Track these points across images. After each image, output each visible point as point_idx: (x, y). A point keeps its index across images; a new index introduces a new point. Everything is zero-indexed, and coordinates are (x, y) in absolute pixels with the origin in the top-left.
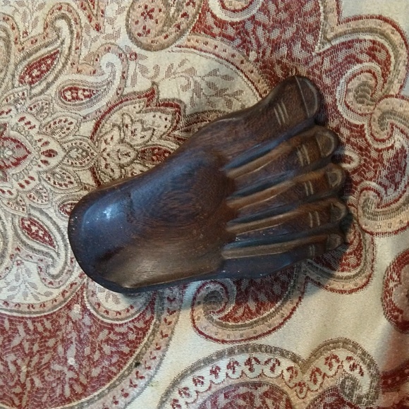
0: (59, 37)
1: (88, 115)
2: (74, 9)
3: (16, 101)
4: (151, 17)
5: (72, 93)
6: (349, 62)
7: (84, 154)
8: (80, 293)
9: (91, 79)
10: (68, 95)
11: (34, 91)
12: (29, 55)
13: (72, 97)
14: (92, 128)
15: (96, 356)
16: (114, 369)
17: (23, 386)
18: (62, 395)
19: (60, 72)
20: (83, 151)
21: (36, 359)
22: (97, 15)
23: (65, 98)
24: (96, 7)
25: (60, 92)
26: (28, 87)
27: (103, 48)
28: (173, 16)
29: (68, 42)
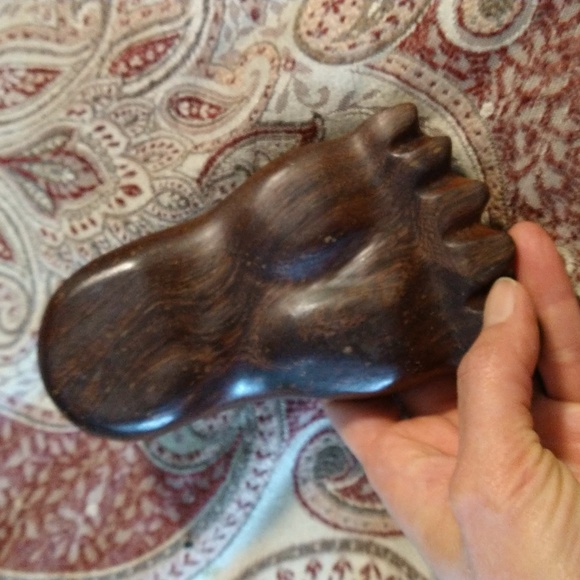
0: (183, 13)
1: (201, 145)
3: (96, 99)
4: (336, 10)
5: (191, 107)
7: (182, 203)
10: (184, 107)
11: (128, 89)
12: (134, 32)
13: (190, 111)
14: (202, 165)
15: (130, 513)
16: (150, 541)
17: (10, 530)
18: (64, 558)
20: (182, 198)
21: (38, 494)
23: (178, 112)
25: (171, 101)
26: (119, 80)
27: (255, 49)
28: (373, 17)
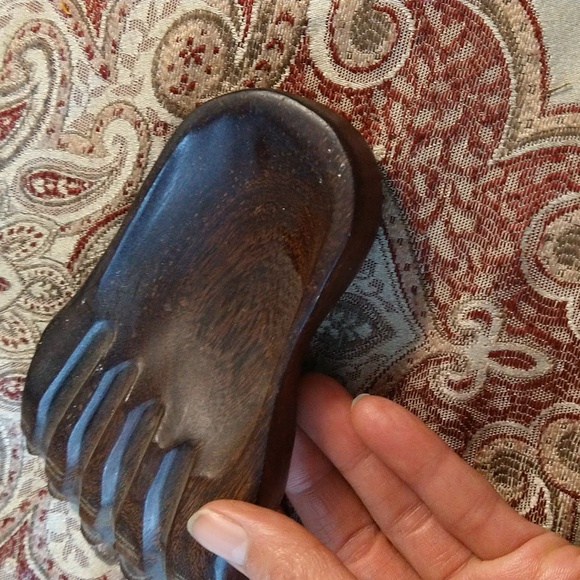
0: (28, 80)
1: (68, 225)
2: (61, 33)
4: (198, 61)
5: (46, 183)
6: (555, 187)
7: (54, 292)
8: (17, 538)
9: (83, 162)
10: (39, 184)
13: (46, 188)
14: (72, 249)
19: (26, 142)
22: (103, 48)
23: (33, 190)
24: (102, 35)
25: (23, 178)
27: (110, 110)
28: (241, 65)
29: (43, 90)
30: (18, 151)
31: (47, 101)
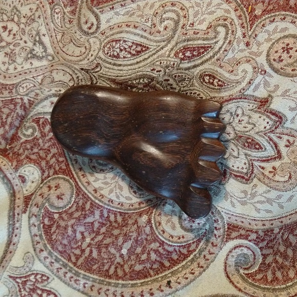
30: (202, 63)
31: (220, 48)
